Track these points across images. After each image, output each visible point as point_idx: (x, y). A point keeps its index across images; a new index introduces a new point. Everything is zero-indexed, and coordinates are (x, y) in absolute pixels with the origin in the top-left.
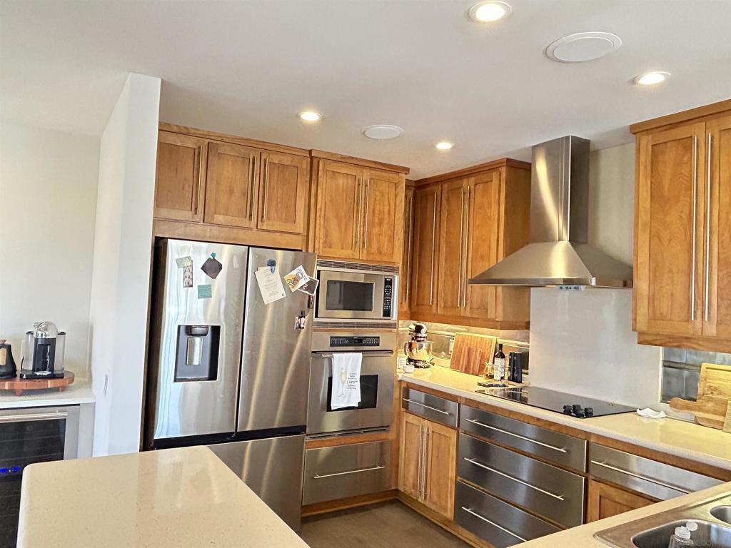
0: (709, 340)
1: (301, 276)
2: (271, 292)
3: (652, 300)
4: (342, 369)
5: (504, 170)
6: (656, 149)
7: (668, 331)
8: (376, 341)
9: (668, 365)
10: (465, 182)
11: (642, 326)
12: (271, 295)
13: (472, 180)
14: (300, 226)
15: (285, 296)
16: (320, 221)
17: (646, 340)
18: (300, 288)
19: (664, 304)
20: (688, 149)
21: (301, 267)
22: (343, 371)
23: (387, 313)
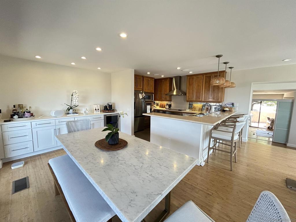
0: (194, 101)
3: (188, 96)
5: (169, 79)
6: (190, 79)
7: (190, 100)
8: (151, 104)
9: (189, 104)
10: (163, 80)
11: (187, 100)
13: (164, 80)
14: (142, 87)
15: (142, 98)
16: (144, 87)
17: (187, 101)
18: (144, 96)
19: (190, 97)
20: (193, 79)
21: (144, 93)
22: (148, 108)
23: (152, 100)
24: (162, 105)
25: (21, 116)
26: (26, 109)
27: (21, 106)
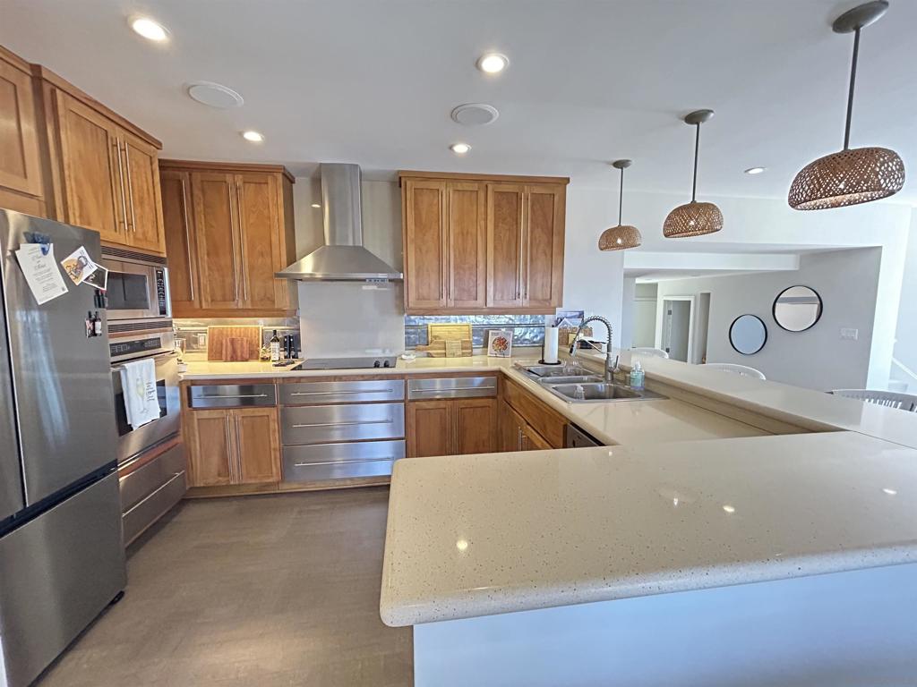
1: (84, 261)
2: (45, 285)
3: (418, 288)
4: (138, 380)
7: (430, 305)
8: (157, 343)
9: (408, 327)
11: (412, 304)
12: (45, 290)
14: (35, 185)
15: (67, 291)
16: (71, 184)
18: (87, 279)
19: (424, 289)
20: (436, 196)
21: (82, 248)
22: (139, 382)
23: (163, 312)
24: (233, 341)
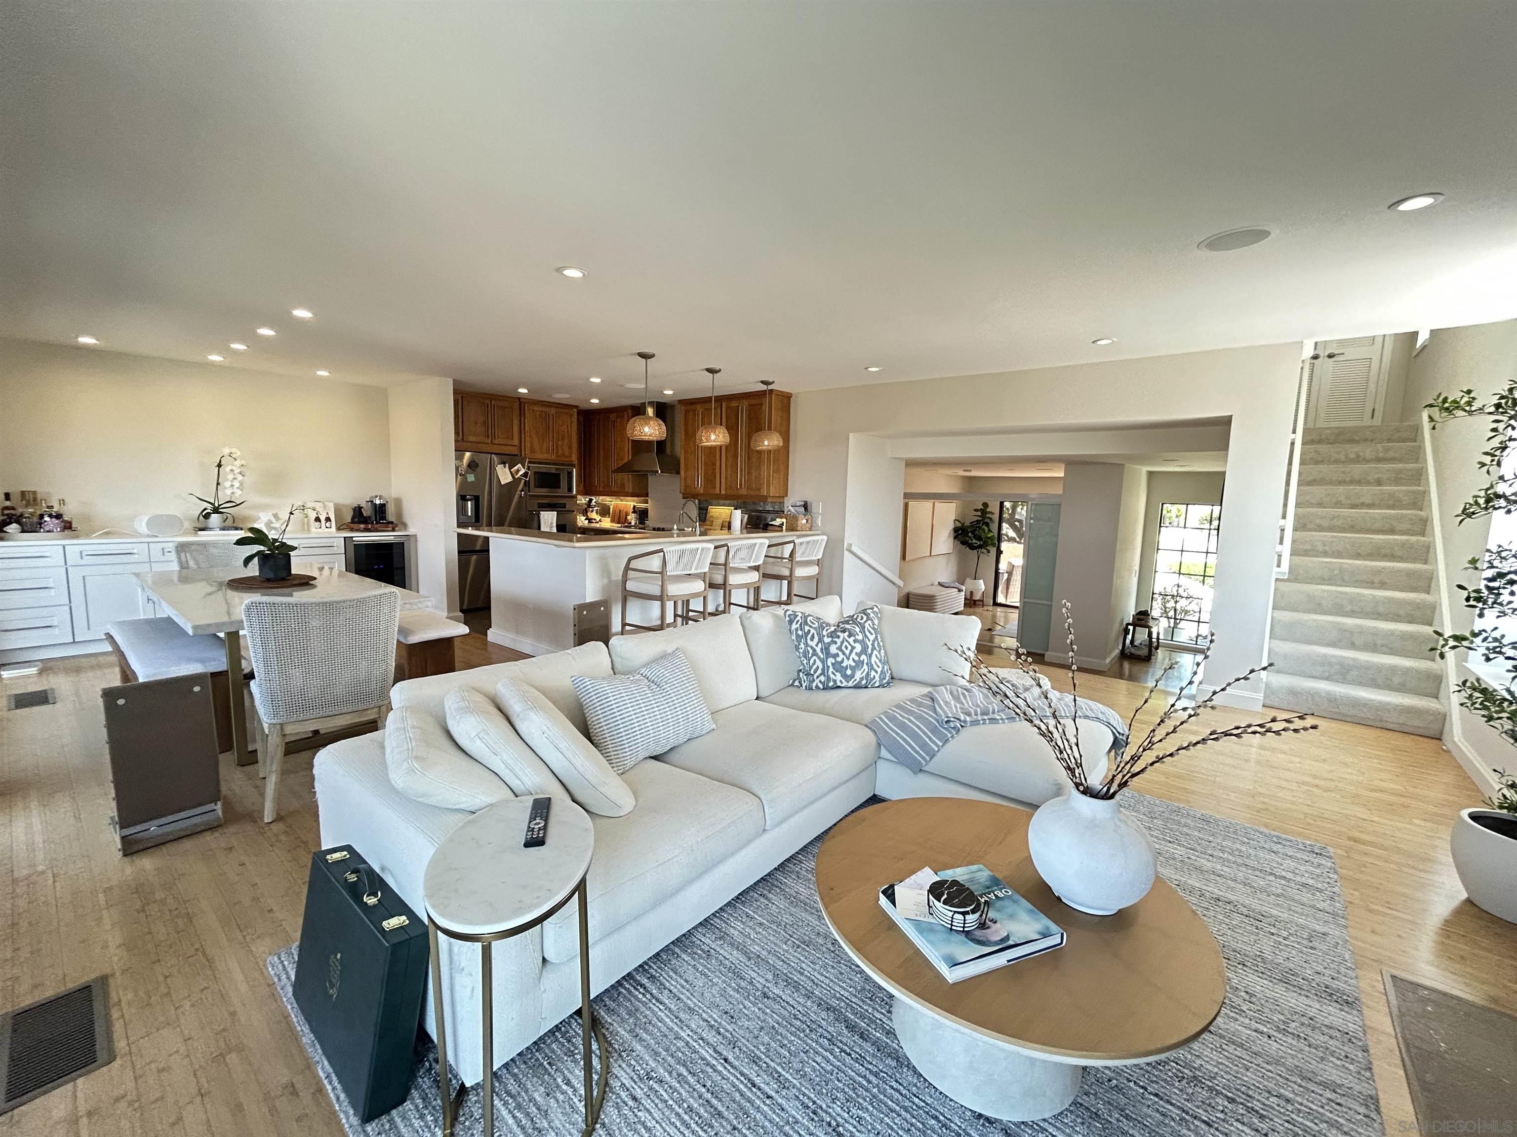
1: (520, 469)
3: (686, 479)
8: (564, 506)
9: (700, 509)
10: (612, 416)
11: (683, 491)
12: (505, 479)
13: (615, 415)
14: (516, 441)
15: (512, 480)
16: (528, 438)
17: (692, 498)
18: (520, 476)
19: (689, 480)
21: (519, 464)
23: (570, 489)
24: (620, 511)
25: (31, 526)
26: (48, 507)
27: (29, 498)
